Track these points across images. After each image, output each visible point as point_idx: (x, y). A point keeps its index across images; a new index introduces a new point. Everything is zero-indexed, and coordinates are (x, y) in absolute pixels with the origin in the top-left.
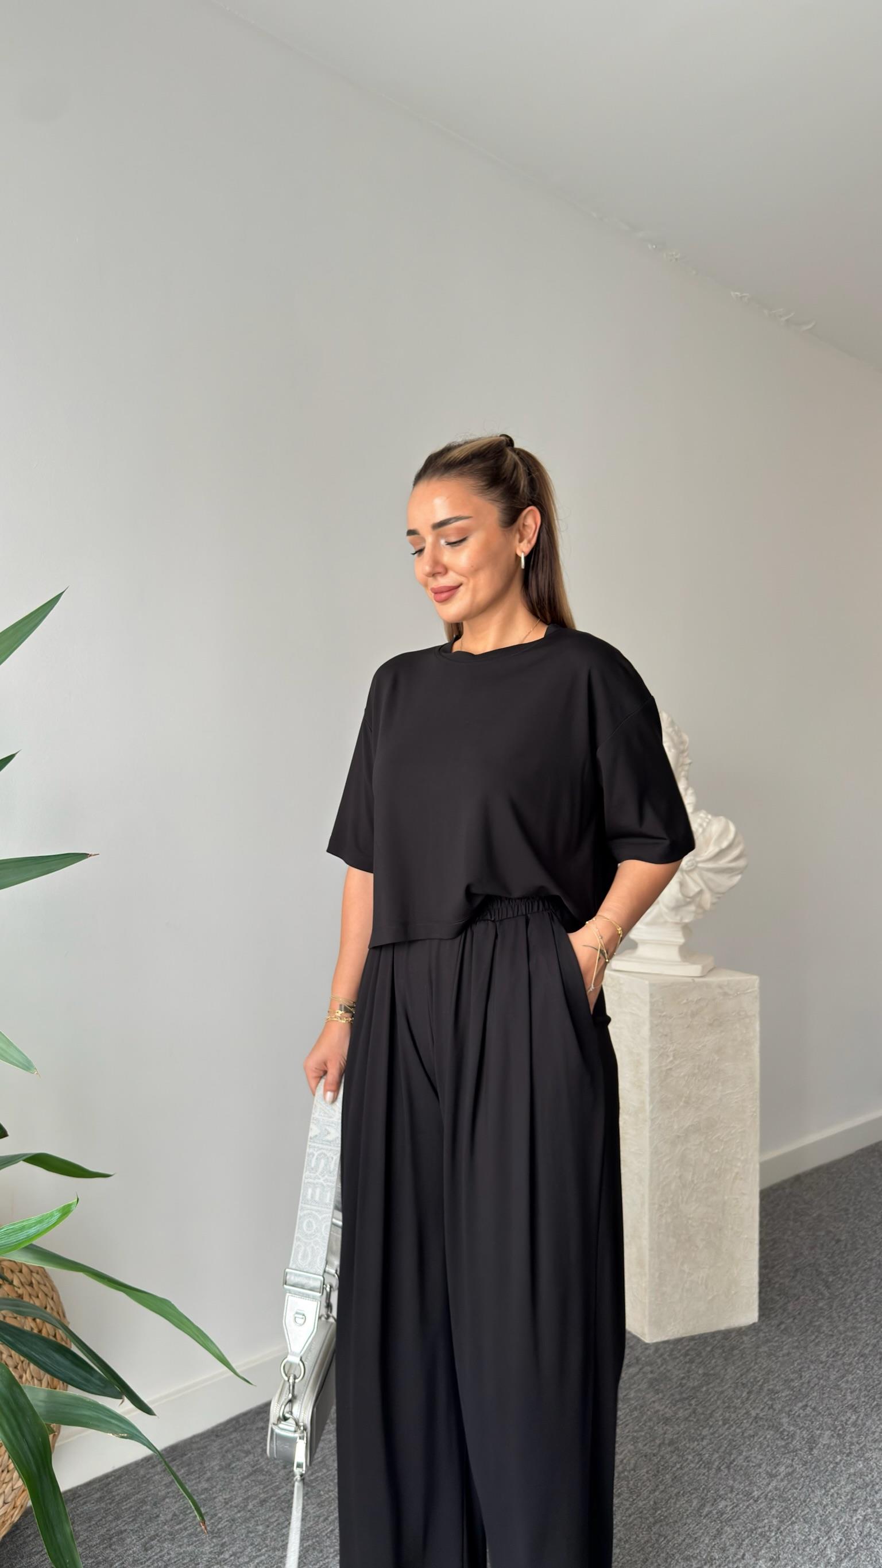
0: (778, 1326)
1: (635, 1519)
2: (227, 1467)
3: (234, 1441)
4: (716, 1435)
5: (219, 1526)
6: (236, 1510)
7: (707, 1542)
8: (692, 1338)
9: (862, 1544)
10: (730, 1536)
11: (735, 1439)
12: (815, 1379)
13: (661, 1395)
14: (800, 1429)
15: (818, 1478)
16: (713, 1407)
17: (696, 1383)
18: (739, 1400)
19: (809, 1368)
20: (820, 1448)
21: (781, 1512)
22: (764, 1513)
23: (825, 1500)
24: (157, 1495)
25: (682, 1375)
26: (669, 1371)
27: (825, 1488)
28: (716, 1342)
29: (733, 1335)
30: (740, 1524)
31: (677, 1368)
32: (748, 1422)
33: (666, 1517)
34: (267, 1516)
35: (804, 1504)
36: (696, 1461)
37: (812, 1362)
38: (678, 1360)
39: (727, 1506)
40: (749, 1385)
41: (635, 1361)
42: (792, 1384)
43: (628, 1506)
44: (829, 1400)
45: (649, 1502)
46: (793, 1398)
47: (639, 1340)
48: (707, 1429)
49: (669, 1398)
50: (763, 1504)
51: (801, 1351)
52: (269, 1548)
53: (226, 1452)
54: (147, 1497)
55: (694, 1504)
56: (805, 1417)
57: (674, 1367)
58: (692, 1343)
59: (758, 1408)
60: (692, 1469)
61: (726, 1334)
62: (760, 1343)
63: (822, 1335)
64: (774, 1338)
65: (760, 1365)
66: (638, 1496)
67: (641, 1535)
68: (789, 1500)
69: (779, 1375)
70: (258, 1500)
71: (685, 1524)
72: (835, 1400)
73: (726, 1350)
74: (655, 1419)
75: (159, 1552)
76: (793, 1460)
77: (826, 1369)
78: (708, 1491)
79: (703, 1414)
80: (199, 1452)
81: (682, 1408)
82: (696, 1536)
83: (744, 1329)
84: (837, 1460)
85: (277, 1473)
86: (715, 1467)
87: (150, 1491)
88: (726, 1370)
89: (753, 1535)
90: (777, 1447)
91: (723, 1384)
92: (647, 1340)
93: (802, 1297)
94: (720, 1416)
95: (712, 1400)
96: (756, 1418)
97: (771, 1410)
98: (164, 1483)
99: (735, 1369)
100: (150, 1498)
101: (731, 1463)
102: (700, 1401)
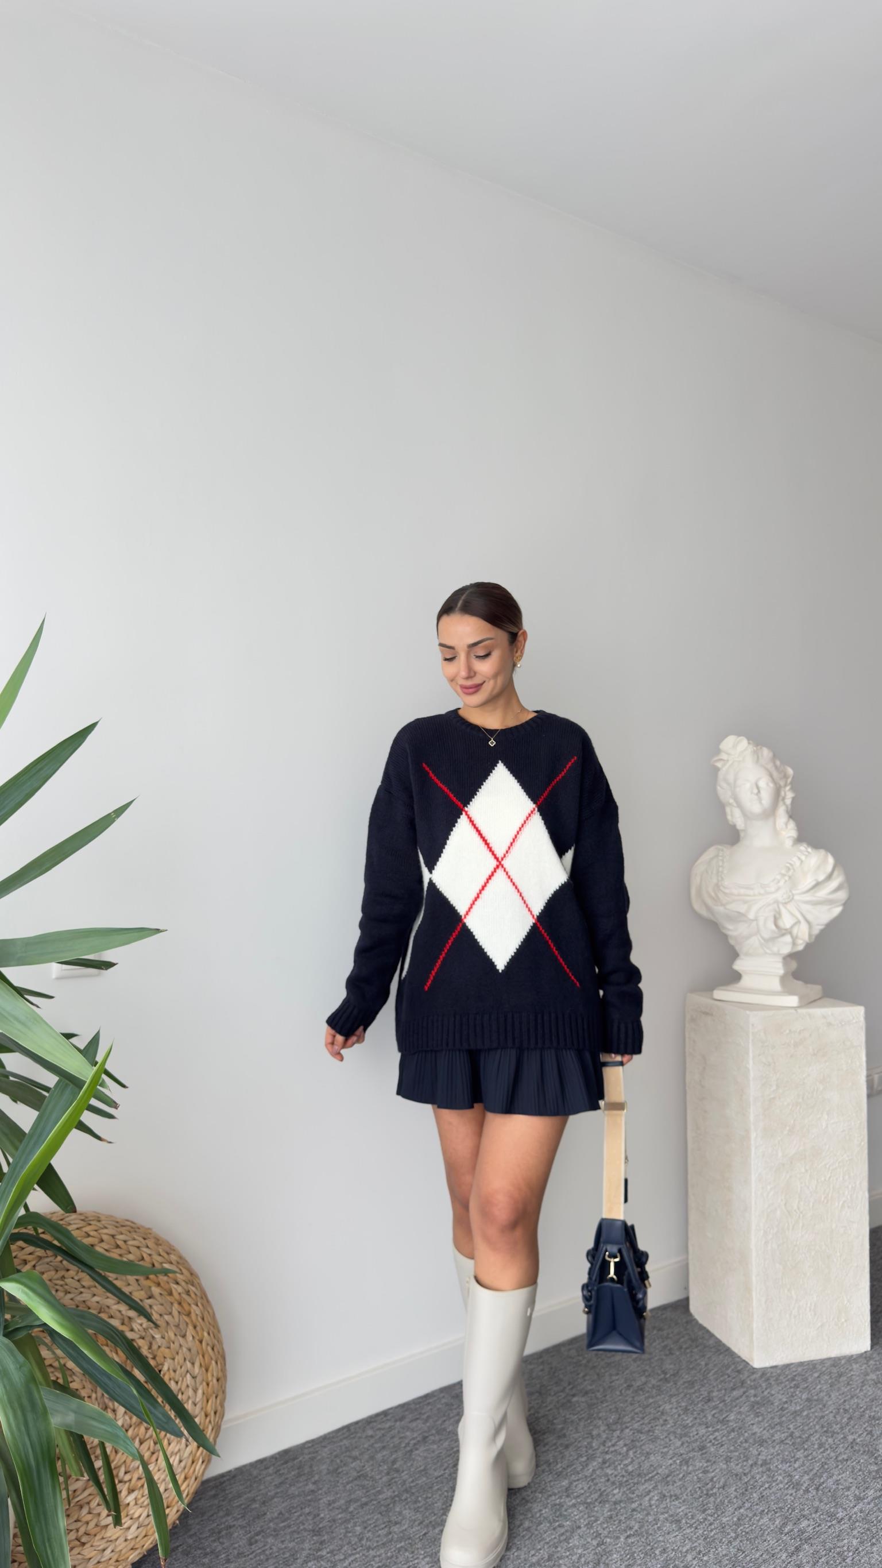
1: (717, 1534)
2: (335, 1472)
3: (343, 1448)
4: (810, 1458)
5: (321, 1526)
6: (337, 1512)
7: (784, 1557)
8: (801, 1364)
11: (828, 1463)
13: (760, 1418)
16: (811, 1431)
17: (798, 1408)
18: (838, 1426)
21: (862, 1534)
22: (846, 1533)
24: (267, 1494)
25: (785, 1400)
26: (772, 1395)
28: (824, 1369)
29: (843, 1362)
31: (781, 1392)
32: (843, 1447)
33: (747, 1533)
34: (366, 1519)
36: (786, 1481)
38: (783, 1385)
39: (809, 1526)
40: (851, 1411)
41: (740, 1384)
43: (712, 1521)
47: (748, 1363)
48: (802, 1451)
49: (768, 1421)
50: (846, 1525)
52: (364, 1548)
53: (336, 1456)
54: (257, 1496)
55: (777, 1522)
57: (778, 1393)
58: (800, 1369)
60: (780, 1489)
61: (835, 1362)
62: (869, 1371)
65: (865, 1392)
66: (723, 1513)
67: (720, 1549)
68: (873, 1522)
70: (359, 1503)
71: (765, 1541)
73: (833, 1375)
74: (751, 1441)
75: (262, 1547)
78: (793, 1510)
79: (800, 1437)
80: (310, 1456)
81: (780, 1431)
82: (773, 1552)
83: (855, 1357)
85: (381, 1479)
86: (804, 1488)
87: (260, 1490)
88: (830, 1396)
89: (830, 1554)
90: (870, 1473)
91: (825, 1409)
92: (756, 1363)
94: (816, 1440)
96: (852, 1443)
97: (869, 1436)
98: (273, 1484)
99: (840, 1395)
100: (259, 1498)
101: (819, 1486)
102: (799, 1425)
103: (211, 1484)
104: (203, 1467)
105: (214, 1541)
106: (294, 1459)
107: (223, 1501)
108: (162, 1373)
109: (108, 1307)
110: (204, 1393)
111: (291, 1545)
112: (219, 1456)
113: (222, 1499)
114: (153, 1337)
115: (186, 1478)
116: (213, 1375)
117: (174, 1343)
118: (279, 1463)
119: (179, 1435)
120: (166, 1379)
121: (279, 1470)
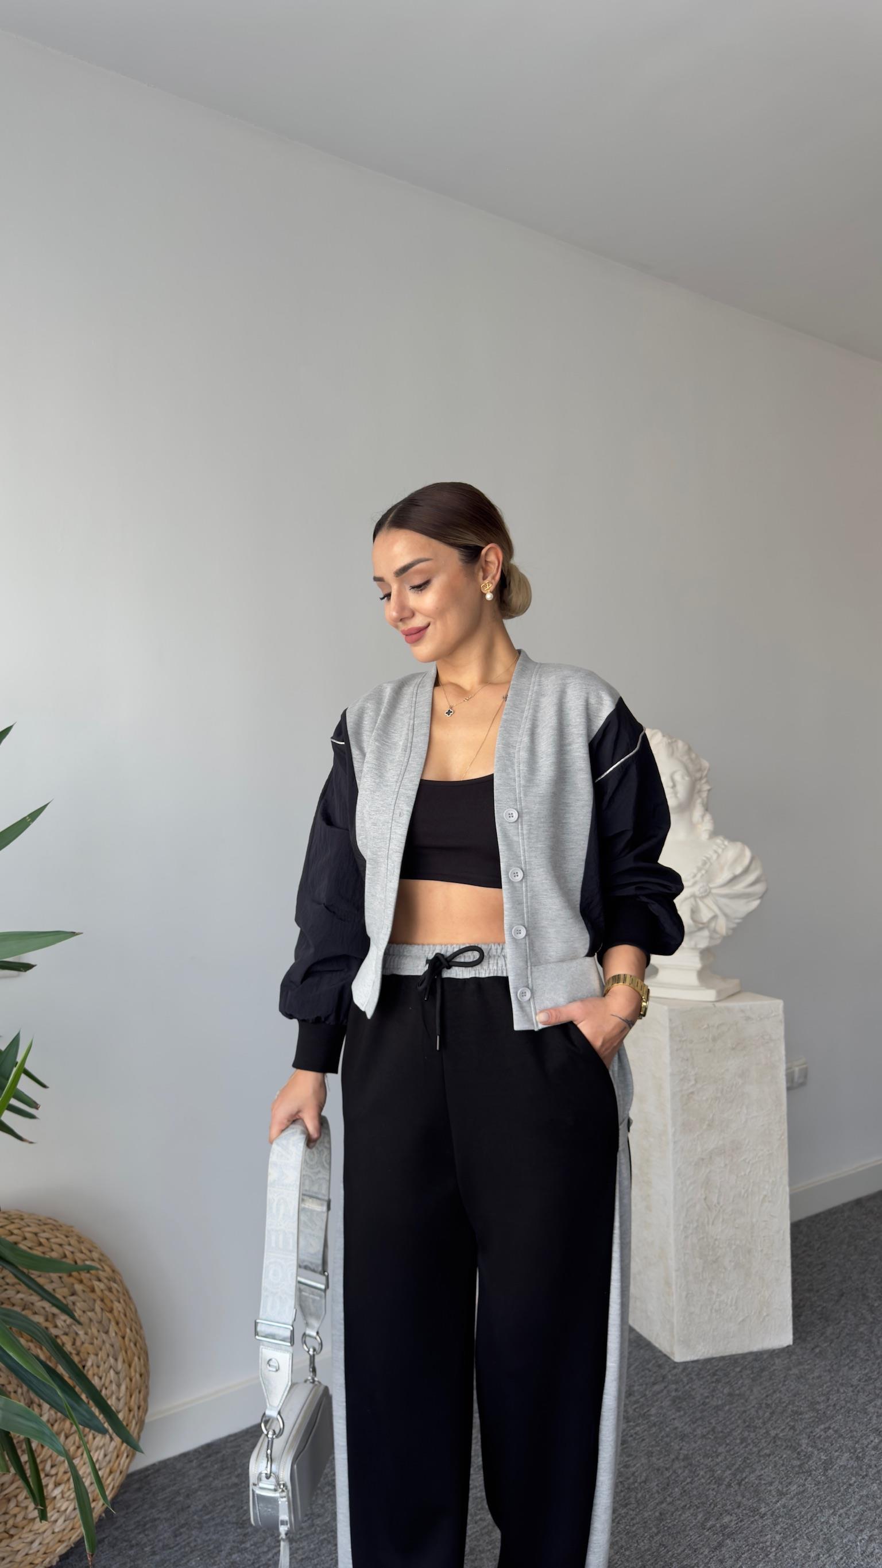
0: (813, 1349)
4: (732, 1453)
7: (706, 1553)
8: (723, 1358)
9: (862, 1563)
10: (730, 1549)
11: (750, 1457)
12: (843, 1402)
13: (682, 1413)
14: (818, 1450)
15: (828, 1498)
16: (733, 1426)
17: (720, 1402)
18: (761, 1421)
19: (838, 1391)
20: (835, 1469)
21: (785, 1529)
22: (769, 1529)
23: (832, 1519)
24: (190, 1487)
25: (706, 1395)
26: (694, 1389)
27: (834, 1509)
28: (746, 1363)
29: (765, 1357)
30: (744, 1538)
31: (703, 1387)
32: (766, 1441)
33: (669, 1528)
35: (810, 1523)
36: (708, 1476)
37: (842, 1385)
38: (704, 1380)
39: (731, 1521)
40: (773, 1405)
41: (661, 1379)
42: (817, 1407)
44: (853, 1424)
45: (654, 1513)
46: (817, 1420)
48: (724, 1446)
49: (690, 1415)
50: (769, 1521)
51: (833, 1375)
54: (181, 1489)
55: (700, 1516)
56: (825, 1438)
57: (700, 1387)
58: (722, 1363)
59: (779, 1428)
60: (702, 1484)
61: (757, 1356)
62: (792, 1365)
63: (858, 1360)
64: (806, 1361)
65: (788, 1386)
68: (796, 1517)
69: (805, 1397)
72: (859, 1423)
73: (755, 1370)
74: (673, 1435)
76: (806, 1479)
77: (856, 1391)
78: (716, 1506)
79: (722, 1432)
81: (701, 1425)
82: (696, 1547)
83: (776, 1352)
84: (852, 1482)
86: (725, 1483)
87: (184, 1483)
88: (752, 1390)
90: (793, 1467)
91: (747, 1404)
92: (678, 1358)
93: (843, 1322)
94: (739, 1435)
95: (733, 1419)
96: (774, 1438)
97: (792, 1431)
98: (197, 1477)
99: (762, 1389)
100: (183, 1491)
101: (742, 1480)
102: (721, 1419)
103: (136, 1477)
104: (128, 1461)
105: (140, 1533)
106: (217, 1453)
107: (148, 1494)
108: (86, 1368)
109: (32, 1304)
110: (127, 1388)
111: (214, 1537)
112: (142, 1452)
113: (146, 1492)
114: (77, 1334)
115: (111, 1472)
116: (135, 1371)
117: (97, 1339)
118: (202, 1457)
119: (104, 1432)
120: (90, 1376)
121: (202, 1464)
